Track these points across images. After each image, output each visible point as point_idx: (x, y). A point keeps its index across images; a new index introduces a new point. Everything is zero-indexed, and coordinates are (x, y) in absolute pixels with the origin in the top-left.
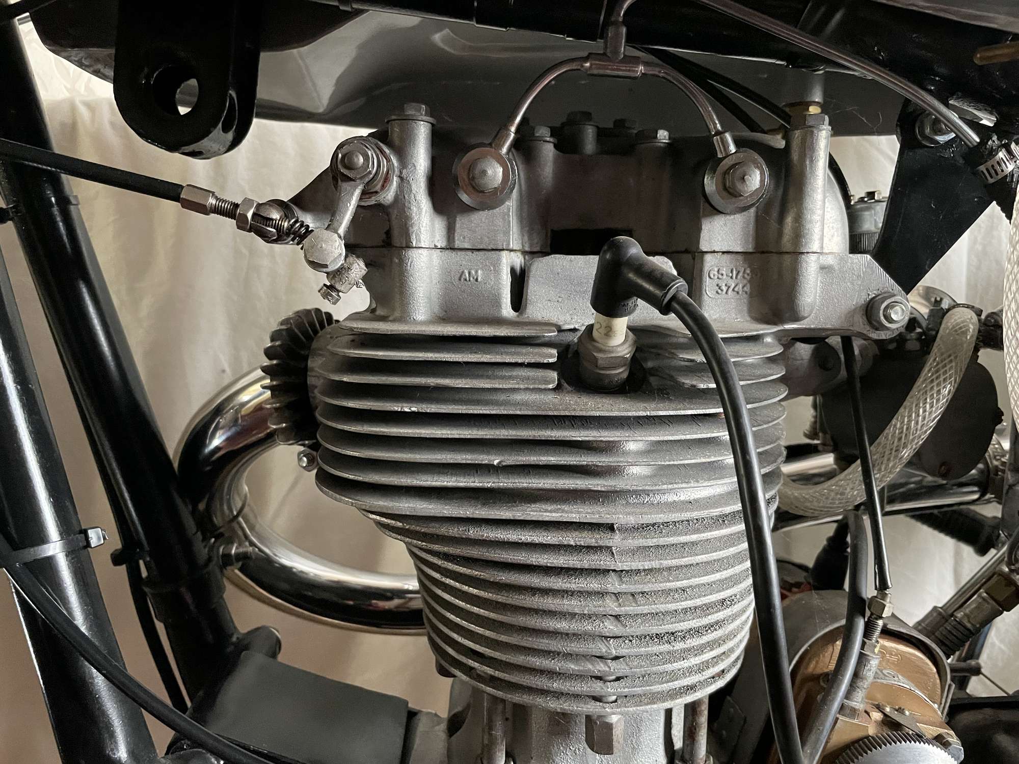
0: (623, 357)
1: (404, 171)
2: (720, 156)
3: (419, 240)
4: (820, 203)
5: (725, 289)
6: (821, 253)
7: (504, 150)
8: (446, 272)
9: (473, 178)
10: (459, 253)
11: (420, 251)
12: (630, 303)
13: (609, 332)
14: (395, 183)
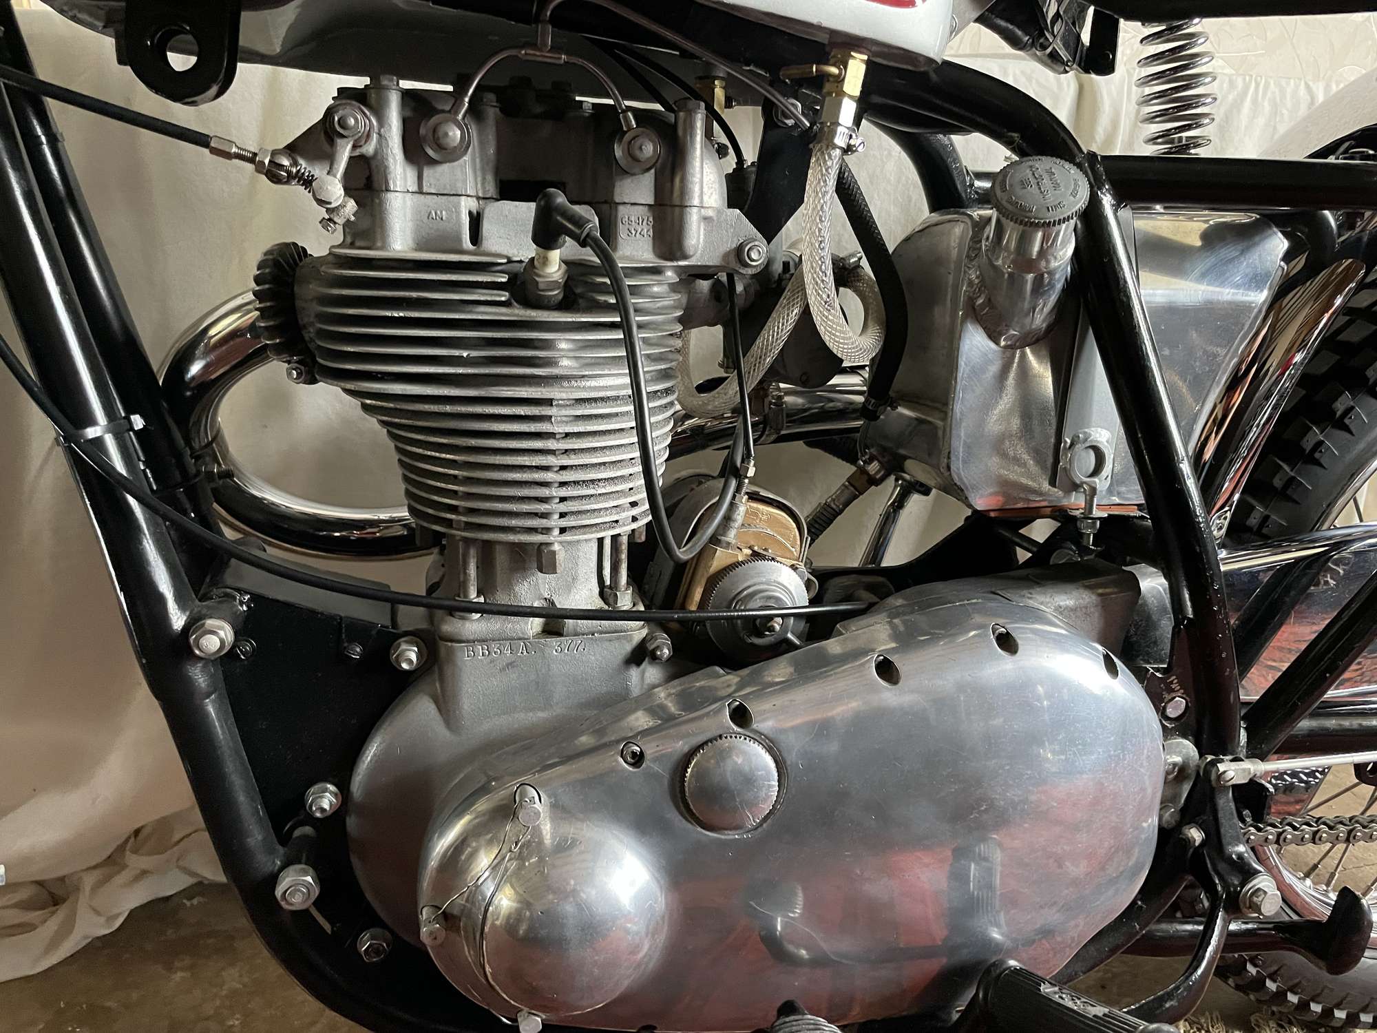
0: (556, 282)
1: (382, 130)
2: (625, 129)
3: (395, 185)
4: (698, 169)
5: (634, 232)
6: (702, 207)
7: (460, 117)
8: (417, 211)
9: (438, 139)
10: (428, 197)
11: (397, 194)
12: (561, 240)
13: (545, 262)
14: (375, 139)
